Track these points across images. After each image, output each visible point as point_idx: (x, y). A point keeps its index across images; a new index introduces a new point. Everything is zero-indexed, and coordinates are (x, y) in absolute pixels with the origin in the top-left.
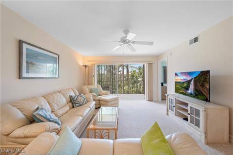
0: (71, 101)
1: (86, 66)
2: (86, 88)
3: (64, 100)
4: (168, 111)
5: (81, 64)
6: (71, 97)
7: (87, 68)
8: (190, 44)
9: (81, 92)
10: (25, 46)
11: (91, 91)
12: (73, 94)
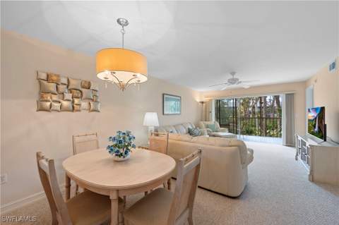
0: (189, 132)
1: (202, 103)
2: (203, 124)
3: (185, 131)
4: (297, 155)
5: (198, 100)
6: (189, 129)
7: (204, 104)
8: (330, 69)
9: (198, 126)
10: (165, 96)
11: (207, 127)
12: (190, 127)
